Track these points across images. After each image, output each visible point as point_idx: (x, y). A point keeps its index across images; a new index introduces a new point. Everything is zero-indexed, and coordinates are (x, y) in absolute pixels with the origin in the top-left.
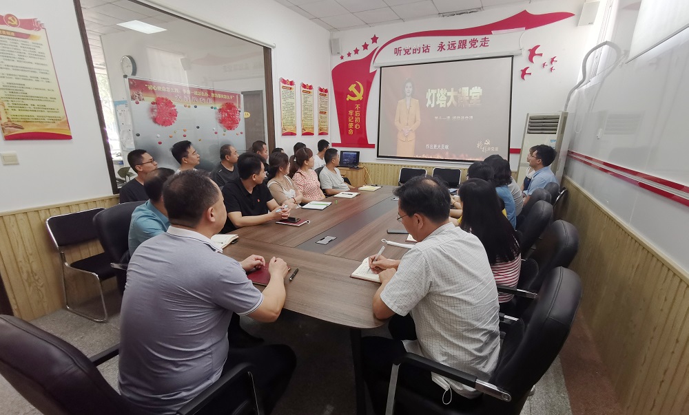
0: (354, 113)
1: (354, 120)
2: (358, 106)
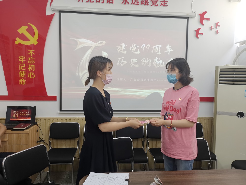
0: (27, 60)
1: (27, 67)
2: (31, 52)
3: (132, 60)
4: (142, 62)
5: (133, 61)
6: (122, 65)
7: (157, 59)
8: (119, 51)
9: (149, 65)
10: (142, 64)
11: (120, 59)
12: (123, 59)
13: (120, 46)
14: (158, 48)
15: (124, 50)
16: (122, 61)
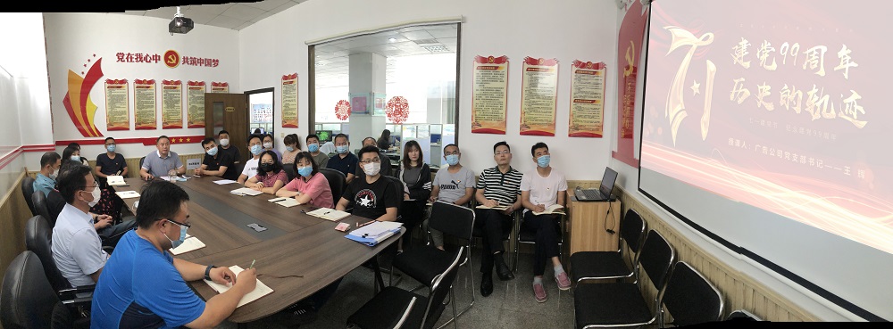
3: (760, 87)
4: (782, 96)
5: (761, 90)
6: (740, 101)
7: (815, 90)
8: (736, 60)
9: (798, 109)
10: (782, 102)
11: (737, 81)
12: (742, 82)
13: (739, 46)
14: (819, 55)
15: (745, 59)
16: (740, 91)
